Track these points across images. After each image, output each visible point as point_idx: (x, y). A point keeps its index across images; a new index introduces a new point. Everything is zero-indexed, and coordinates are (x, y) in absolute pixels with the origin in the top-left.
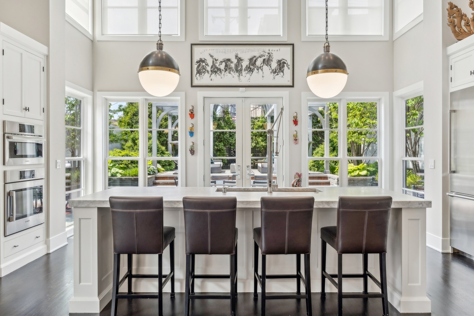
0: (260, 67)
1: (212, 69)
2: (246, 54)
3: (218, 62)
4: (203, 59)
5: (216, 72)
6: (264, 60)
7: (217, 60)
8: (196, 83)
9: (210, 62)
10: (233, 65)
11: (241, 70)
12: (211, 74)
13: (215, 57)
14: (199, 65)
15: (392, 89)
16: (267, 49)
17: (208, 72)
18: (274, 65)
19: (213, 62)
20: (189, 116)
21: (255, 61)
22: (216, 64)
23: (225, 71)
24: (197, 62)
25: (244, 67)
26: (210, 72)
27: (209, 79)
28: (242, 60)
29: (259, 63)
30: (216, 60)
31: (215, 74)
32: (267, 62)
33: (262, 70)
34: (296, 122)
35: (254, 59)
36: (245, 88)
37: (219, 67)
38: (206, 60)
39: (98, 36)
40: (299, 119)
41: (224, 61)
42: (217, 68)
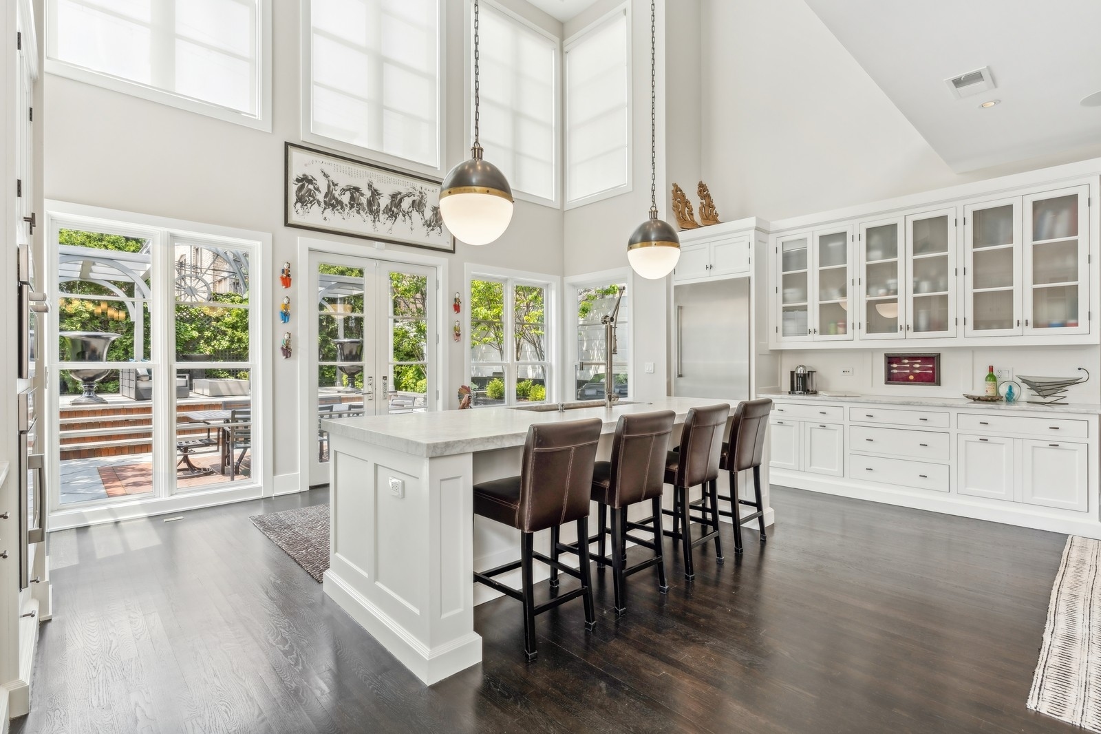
0: (408, 212)
1: (327, 200)
2: (386, 185)
3: (338, 189)
4: (310, 178)
5: (334, 207)
6: (414, 201)
7: (337, 185)
8: (294, 219)
9: (322, 184)
10: (364, 200)
11: (378, 211)
12: (325, 209)
13: (333, 178)
14: (302, 187)
16: (418, 184)
17: (319, 203)
18: (428, 213)
19: (329, 186)
20: (279, 282)
21: (401, 201)
22: (334, 192)
23: (350, 209)
24: (298, 180)
25: (382, 207)
27: (321, 217)
28: (380, 194)
29: (406, 204)
30: (335, 185)
31: (333, 209)
32: (418, 206)
33: (410, 218)
34: (457, 308)
35: (399, 197)
36: (384, 243)
37: (339, 199)
38: (315, 180)
40: (460, 304)
41: (349, 190)
42: (336, 200)
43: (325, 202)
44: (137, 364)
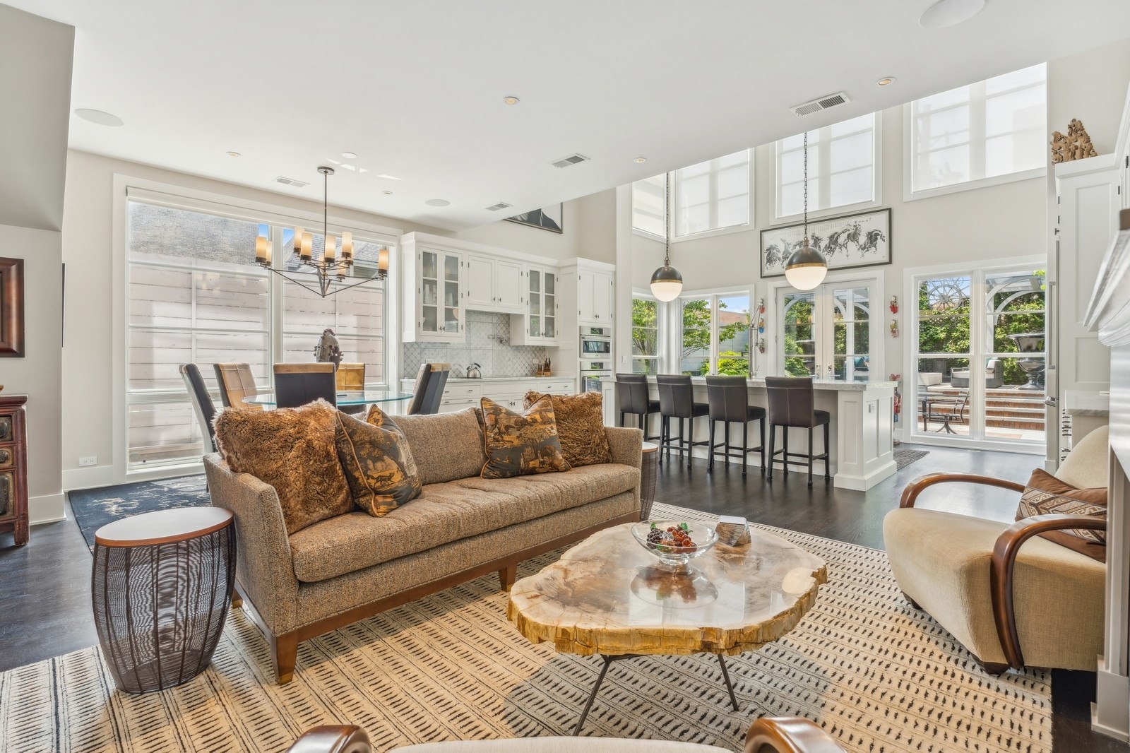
0: (844, 245)
1: (784, 256)
2: (824, 232)
3: (791, 246)
4: (774, 246)
6: (849, 235)
8: (766, 272)
9: (782, 247)
11: (819, 251)
13: (788, 240)
14: (770, 253)
16: (852, 221)
17: (779, 259)
18: (863, 239)
19: (785, 246)
20: (758, 310)
21: (837, 238)
24: (767, 250)
25: (822, 248)
26: (782, 260)
27: (782, 267)
28: (820, 239)
29: (841, 240)
30: (789, 245)
32: (853, 237)
33: (846, 248)
34: (894, 309)
35: (836, 236)
37: (792, 252)
39: (673, 240)
40: (899, 304)
41: (798, 244)
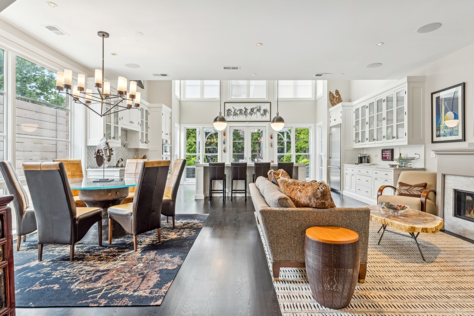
2: (249, 107)
5: (235, 115)
6: (257, 109)
8: (227, 120)
9: (233, 110)
10: (243, 112)
13: (235, 108)
14: (228, 112)
15: (315, 122)
16: (258, 104)
17: (232, 115)
18: (262, 112)
19: (234, 110)
20: (223, 135)
21: (253, 110)
23: (240, 115)
24: (227, 111)
25: (248, 113)
26: (233, 115)
27: (232, 118)
28: (247, 109)
29: (255, 111)
30: (236, 110)
32: (259, 110)
33: (256, 114)
34: (271, 138)
35: (253, 109)
36: (249, 122)
38: (231, 109)
39: (182, 99)
40: (273, 136)
41: (239, 110)
42: (236, 113)
43: (233, 114)
44: (197, 154)
